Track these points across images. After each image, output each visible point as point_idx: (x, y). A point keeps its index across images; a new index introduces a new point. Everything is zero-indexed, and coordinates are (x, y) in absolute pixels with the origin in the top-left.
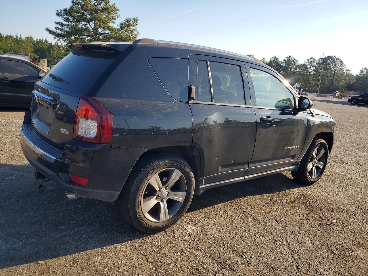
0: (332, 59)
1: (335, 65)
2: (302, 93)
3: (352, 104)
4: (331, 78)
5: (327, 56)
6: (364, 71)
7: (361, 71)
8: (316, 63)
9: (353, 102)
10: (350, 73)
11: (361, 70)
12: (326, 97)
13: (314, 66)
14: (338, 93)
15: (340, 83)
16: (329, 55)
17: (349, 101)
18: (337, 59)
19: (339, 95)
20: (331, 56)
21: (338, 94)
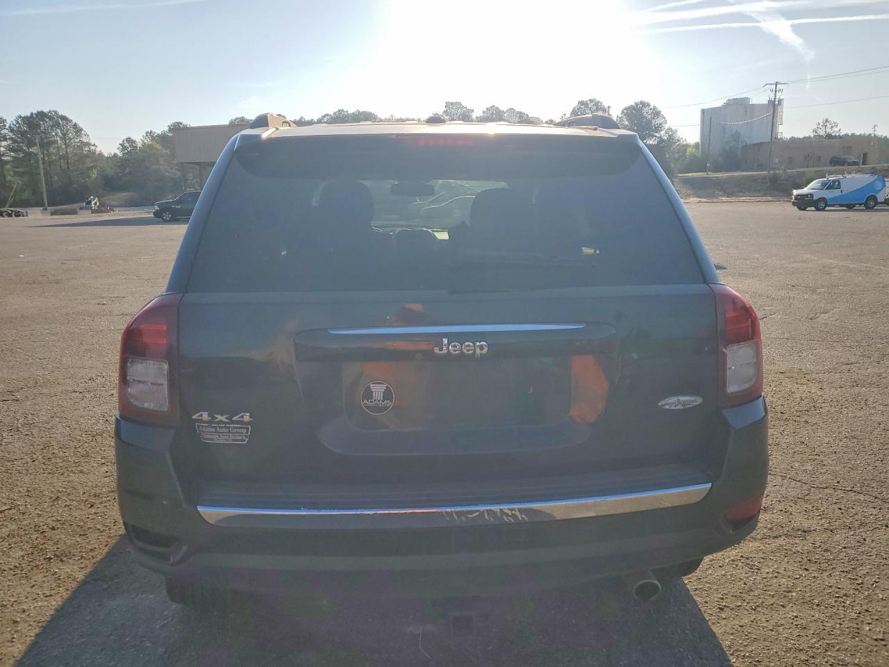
0: (51, 118)
1: (64, 135)
2: (10, 212)
3: (165, 222)
4: (64, 166)
5: (35, 112)
6: (127, 145)
7: (120, 144)
8: (12, 130)
9: (167, 216)
10: (98, 150)
11: (121, 142)
12: (74, 212)
13: (8, 137)
14: (95, 201)
15: (89, 177)
16: (40, 110)
17: (158, 214)
18: (64, 118)
19: (98, 204)
20: (46, 110)
21: (96, 204)
